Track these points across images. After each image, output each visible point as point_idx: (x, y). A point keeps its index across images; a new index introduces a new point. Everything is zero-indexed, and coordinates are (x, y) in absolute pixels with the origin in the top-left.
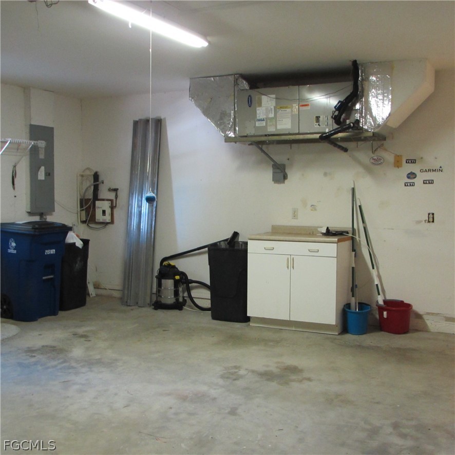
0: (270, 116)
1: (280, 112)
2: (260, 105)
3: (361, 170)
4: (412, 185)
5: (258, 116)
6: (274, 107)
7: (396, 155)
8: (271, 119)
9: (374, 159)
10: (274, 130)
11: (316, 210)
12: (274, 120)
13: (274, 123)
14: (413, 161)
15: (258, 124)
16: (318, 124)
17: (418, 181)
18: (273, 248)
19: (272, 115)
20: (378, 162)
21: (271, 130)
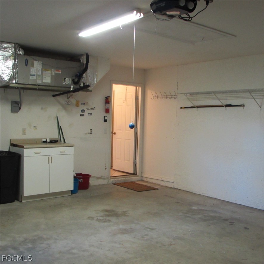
0: (39, 74)
1: (44, 72)
2: (33, 66)
3: (60, 107)
4: (83, 115)
5: (31, 72)
6: (41, 69)
7: (77, 100)
8: (39, 76)
9: (67, 102)
10: (41, 82)
11: (36, 129)
12: (41, 77)
13: (41, 78)
14: (84, 104)
15: (31, 77)
16: (64, 82)
17: (86, 114)
18: (40, 153)
19: (40, 73)
20: (68, 103)
21: (39, 82)
